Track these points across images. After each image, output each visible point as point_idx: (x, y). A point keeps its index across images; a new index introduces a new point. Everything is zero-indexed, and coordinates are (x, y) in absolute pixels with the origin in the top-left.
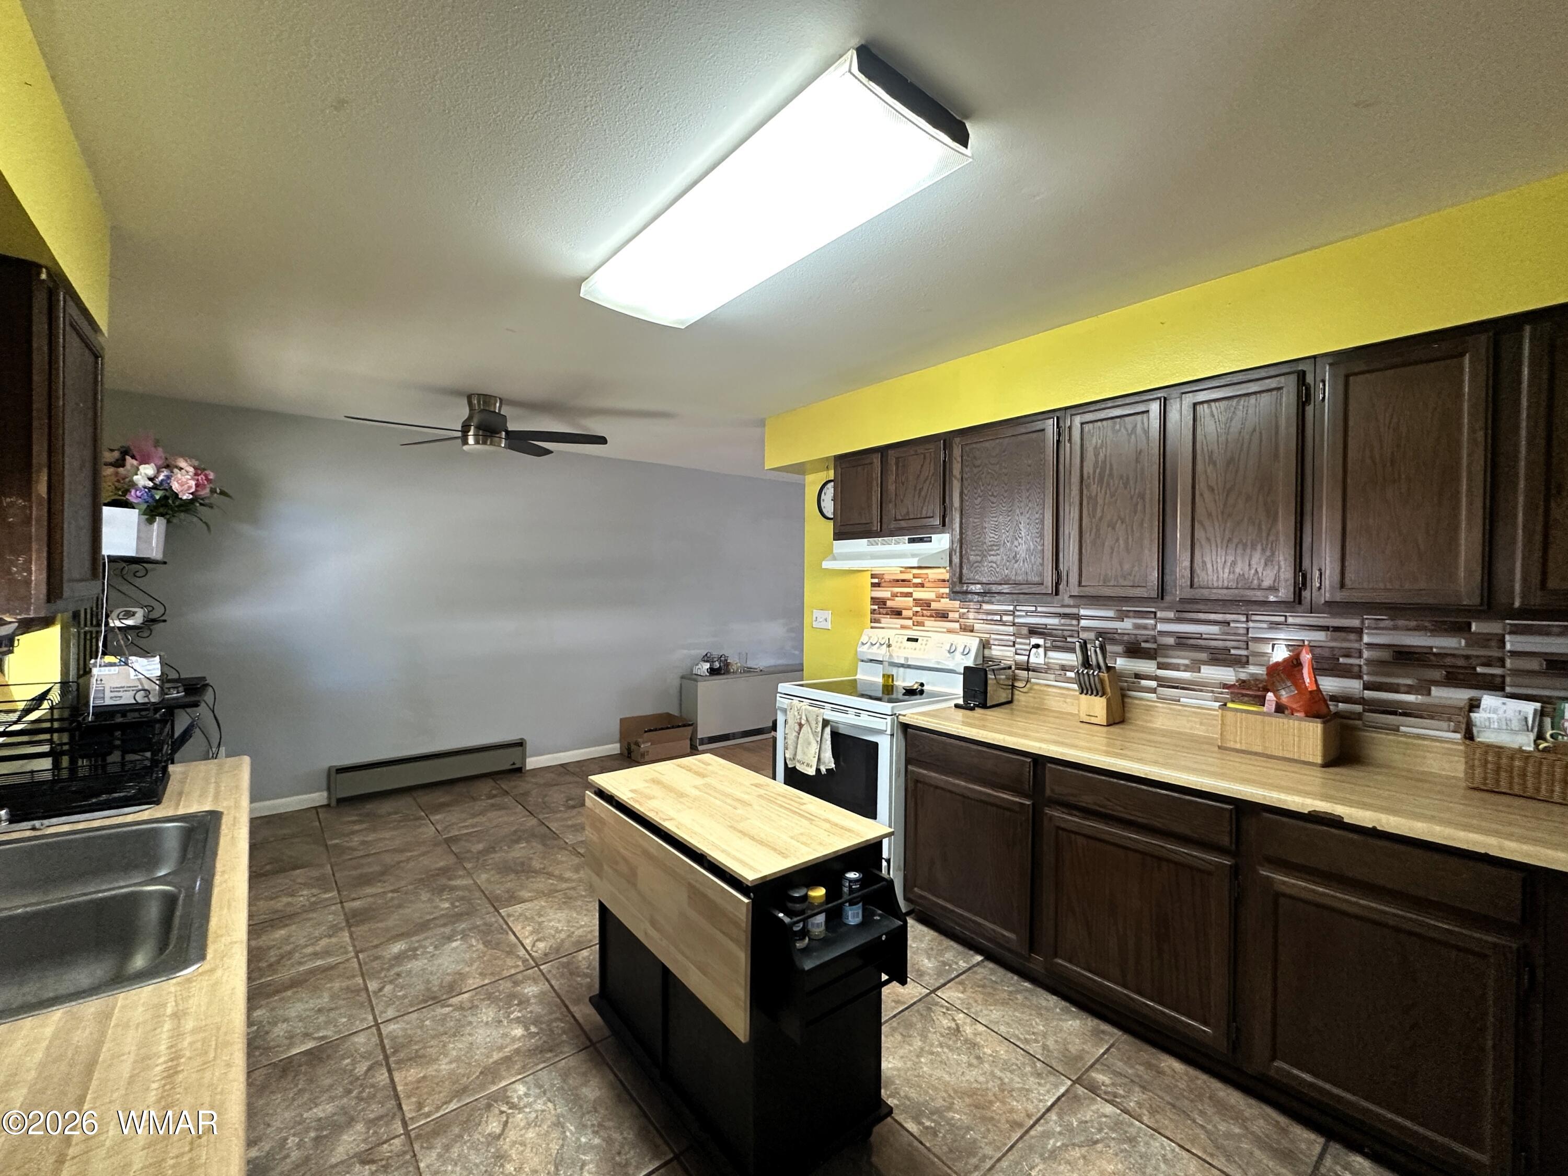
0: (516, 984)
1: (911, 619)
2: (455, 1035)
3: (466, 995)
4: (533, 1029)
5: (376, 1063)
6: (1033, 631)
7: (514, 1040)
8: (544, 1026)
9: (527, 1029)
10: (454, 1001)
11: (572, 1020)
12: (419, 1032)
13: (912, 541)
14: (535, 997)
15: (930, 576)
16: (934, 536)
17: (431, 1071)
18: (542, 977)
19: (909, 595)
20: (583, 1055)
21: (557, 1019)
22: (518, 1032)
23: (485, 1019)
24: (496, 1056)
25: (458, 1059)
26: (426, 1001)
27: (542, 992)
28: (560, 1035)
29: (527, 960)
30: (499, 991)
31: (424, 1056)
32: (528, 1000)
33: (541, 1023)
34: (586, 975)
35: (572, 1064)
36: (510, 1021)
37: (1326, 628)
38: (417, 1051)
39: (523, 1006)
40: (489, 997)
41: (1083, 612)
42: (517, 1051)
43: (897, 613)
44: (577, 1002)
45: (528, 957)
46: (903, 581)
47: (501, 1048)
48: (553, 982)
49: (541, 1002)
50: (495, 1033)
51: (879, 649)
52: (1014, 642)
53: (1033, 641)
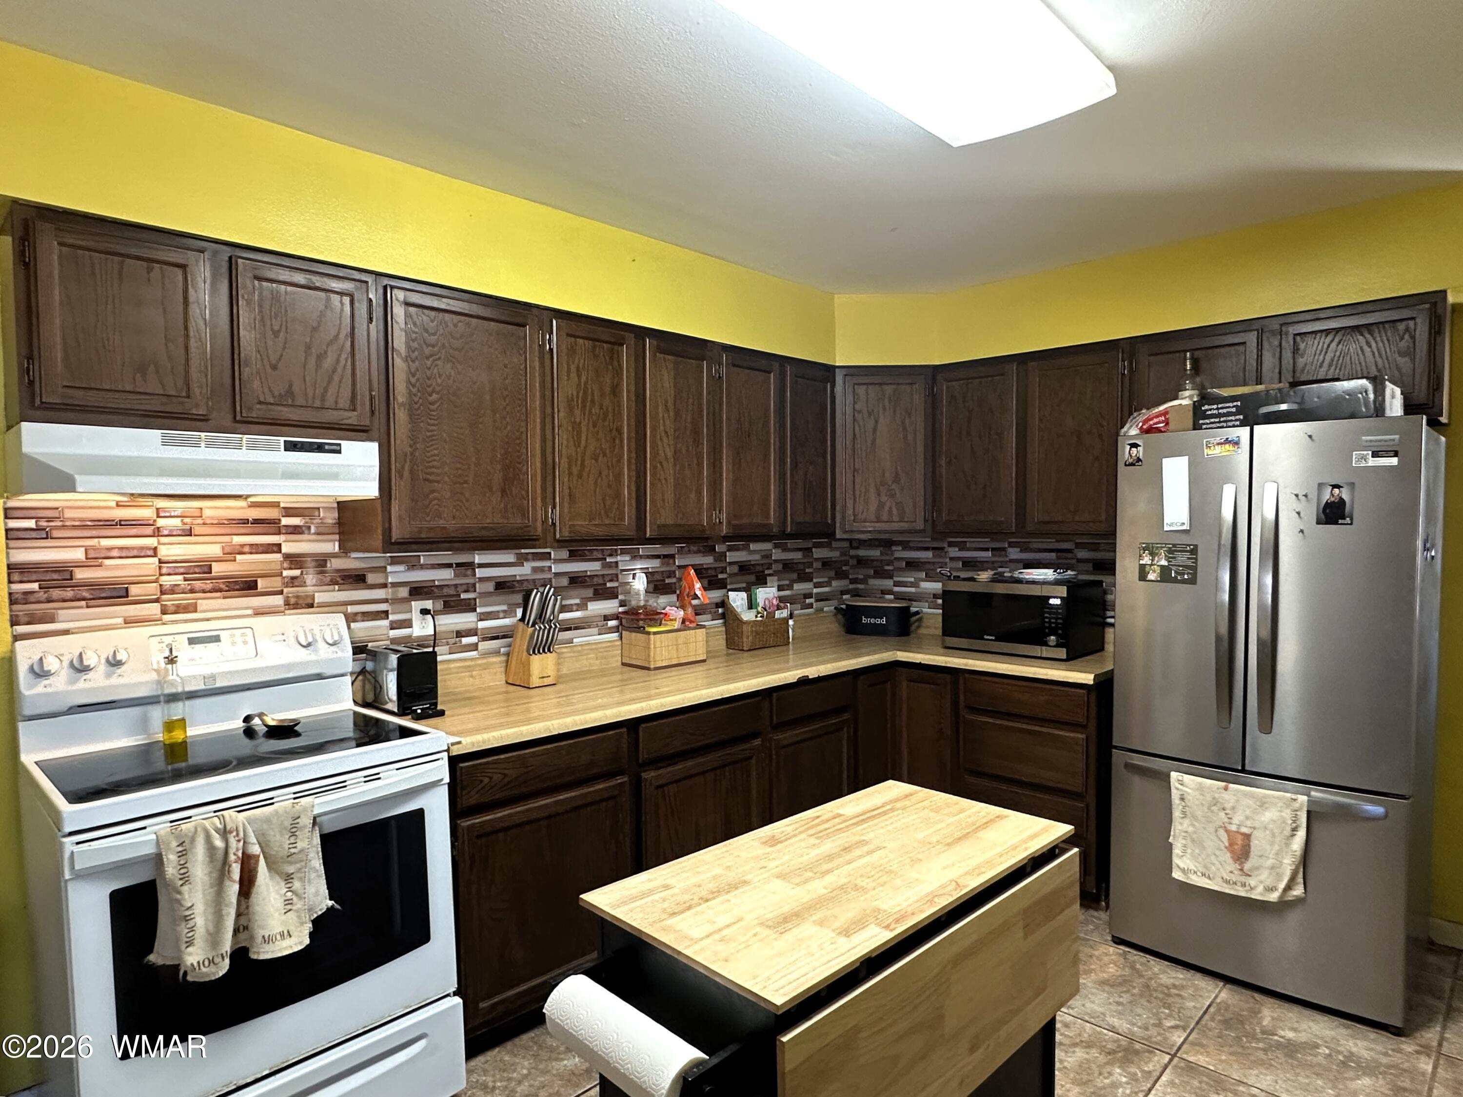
1: (154, 600)
6: (418, 591)
13: (291, 447)
15: (207, 513)
16: (345, 444)
19: (147, 551)
37: (657, 557)
41: (477, 559)
46: (128, 523)
51: (108, 675)
52: (386, 613)
53: (417, 605)
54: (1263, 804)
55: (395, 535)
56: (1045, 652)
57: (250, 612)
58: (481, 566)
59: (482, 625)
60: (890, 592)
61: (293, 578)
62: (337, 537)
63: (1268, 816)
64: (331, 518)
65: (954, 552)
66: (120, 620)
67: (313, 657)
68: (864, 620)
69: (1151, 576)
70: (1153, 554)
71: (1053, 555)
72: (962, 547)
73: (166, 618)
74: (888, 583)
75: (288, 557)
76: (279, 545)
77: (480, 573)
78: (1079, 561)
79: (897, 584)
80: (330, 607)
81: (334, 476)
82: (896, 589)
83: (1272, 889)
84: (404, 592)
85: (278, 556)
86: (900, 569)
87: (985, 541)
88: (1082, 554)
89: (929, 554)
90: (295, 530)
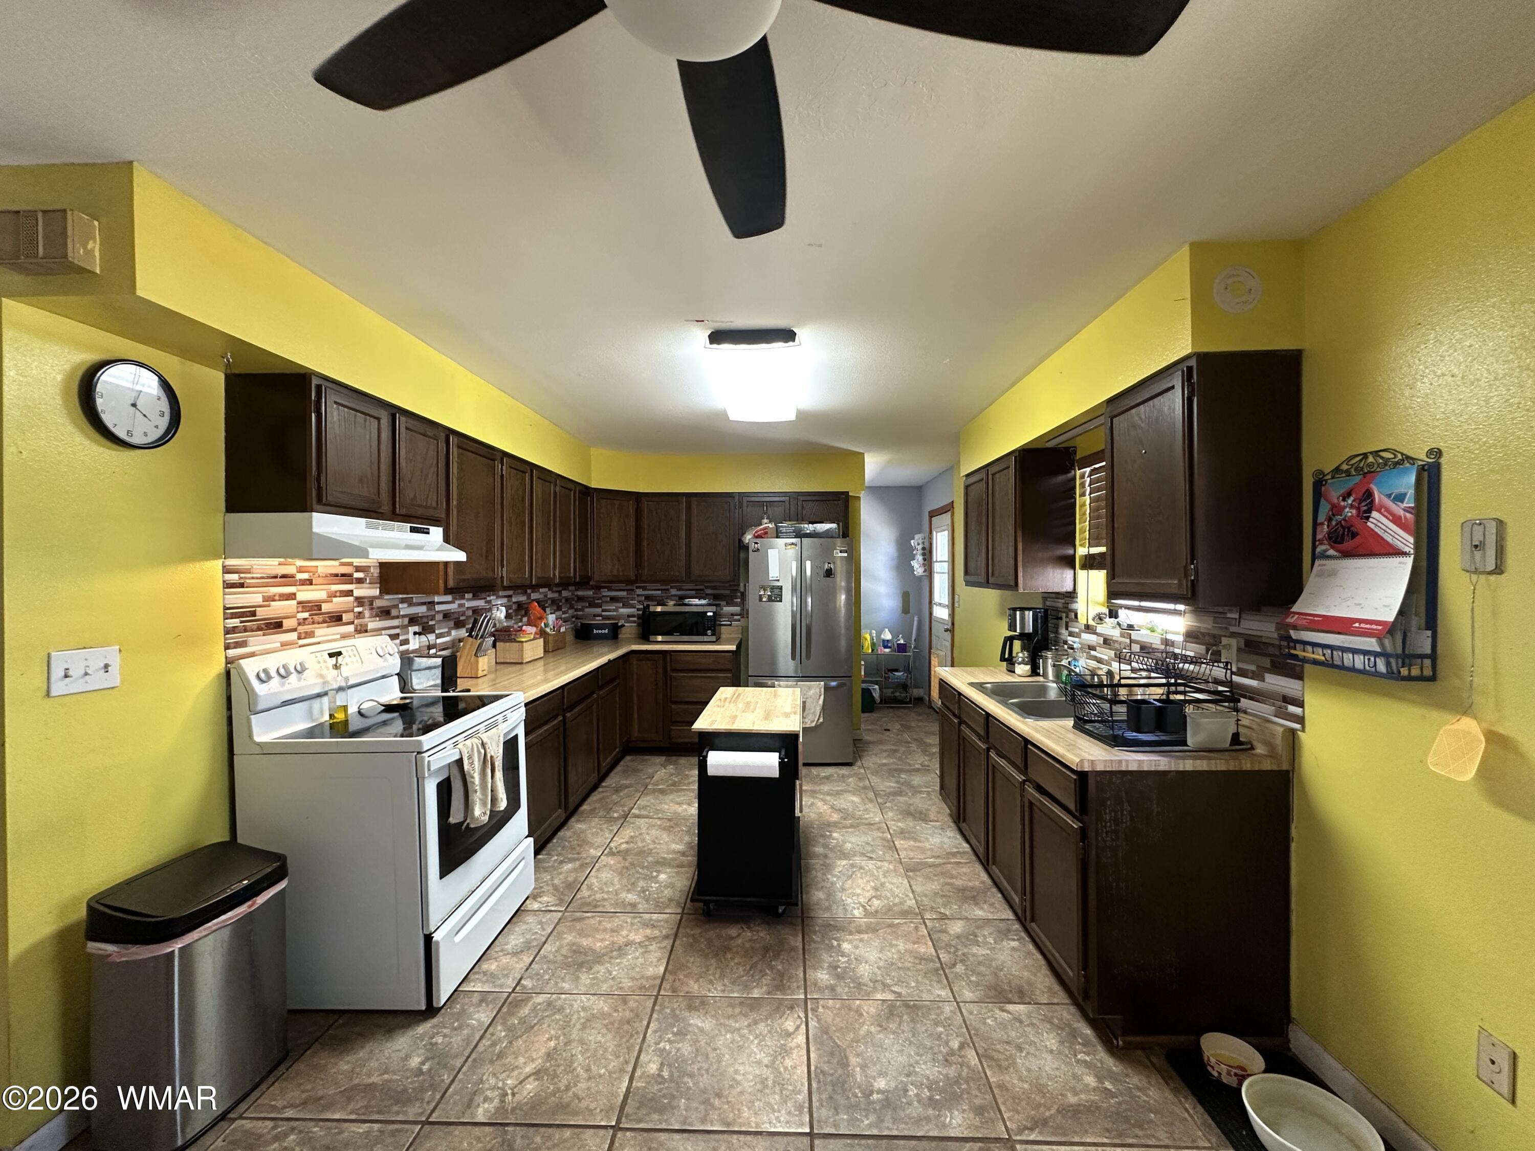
0: (832, 988)
1: (295, 630)
2: (893, 964)
3: (879, 997)
4: (835, 943)
5: (950, 968)
6: (412, 620)
7: (850, 942)
8: (827, 942)
9: (839, 945)
10: (890, 997)
11: (806, 937)
12: (920, 978)
13: (413, 530)
14: (822, 968)
15: (320, 570)
16: (431, 528)
17: (909, 946)
18: (808, 983)
19: (292, 596)
20: (812, 914)
21: (815, 942)
22: (846, 946)
23: (867, 967)
24: (865, 936)
25: (892, 945)
26: (914, 1005)
27: (815, 969)
28: (819, 931)
29: (812, 1009)
30: (849, 987)
31: (916, 958)
32: (830, 966)
33: (828, 945)
34: (772, 968)
35: (821, 912)
36: (849, 956)
38: (920, 964)
39: (835, 964)
40: (859, 985)
41: (436, 600)
42: (851, 933)
43: (276, 626)
44: (794, 949)
45: (810, 1015)
46: (283, 576)
47: (861, 940)
48: (802, 975)
49: (820, 961)
50: (862, 951)
51: (299, 680)
52: (398, 634)
53: (412, 629)
54: (810, 688)
55: (451, 584)
56: (706, 638)
57: (338, 636)
58: (439, 603)
59: (439, 641)
60: (599, 616)
61: (360, 613)
62: (378, 585)
63: (811, 692)
64: (375, 572)
65: (639, 592)
66: (278, 645)
67: (386, 664)
68: (595, 631)
69: (764, 599)
70: (765, 590)
71: (693, 592)
72: (644, 589)
73: (301, 642)
74: (599, 610)
75: (357, 598)
76: (352, 591)
77: (438, 608)
78: (707, 594)
79: (603, 611)
80: (378, 631)
81: (420, 548)
82: (604, 613)
83: (812, 722)
84: (406, 621)
85: (351, 599)
86: (606, 602)
87: (658, 586)
88: (708, 591)
89: (624, 594)
90: (360, 581)
